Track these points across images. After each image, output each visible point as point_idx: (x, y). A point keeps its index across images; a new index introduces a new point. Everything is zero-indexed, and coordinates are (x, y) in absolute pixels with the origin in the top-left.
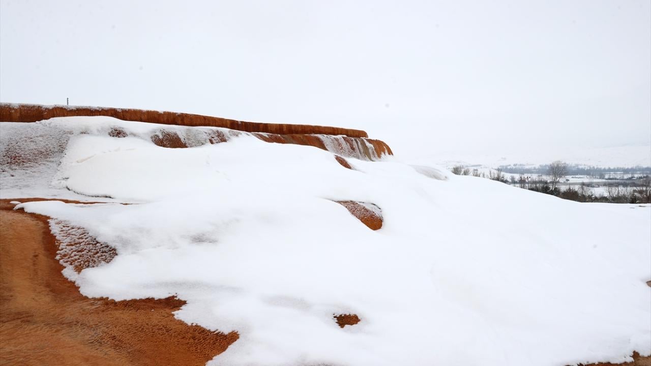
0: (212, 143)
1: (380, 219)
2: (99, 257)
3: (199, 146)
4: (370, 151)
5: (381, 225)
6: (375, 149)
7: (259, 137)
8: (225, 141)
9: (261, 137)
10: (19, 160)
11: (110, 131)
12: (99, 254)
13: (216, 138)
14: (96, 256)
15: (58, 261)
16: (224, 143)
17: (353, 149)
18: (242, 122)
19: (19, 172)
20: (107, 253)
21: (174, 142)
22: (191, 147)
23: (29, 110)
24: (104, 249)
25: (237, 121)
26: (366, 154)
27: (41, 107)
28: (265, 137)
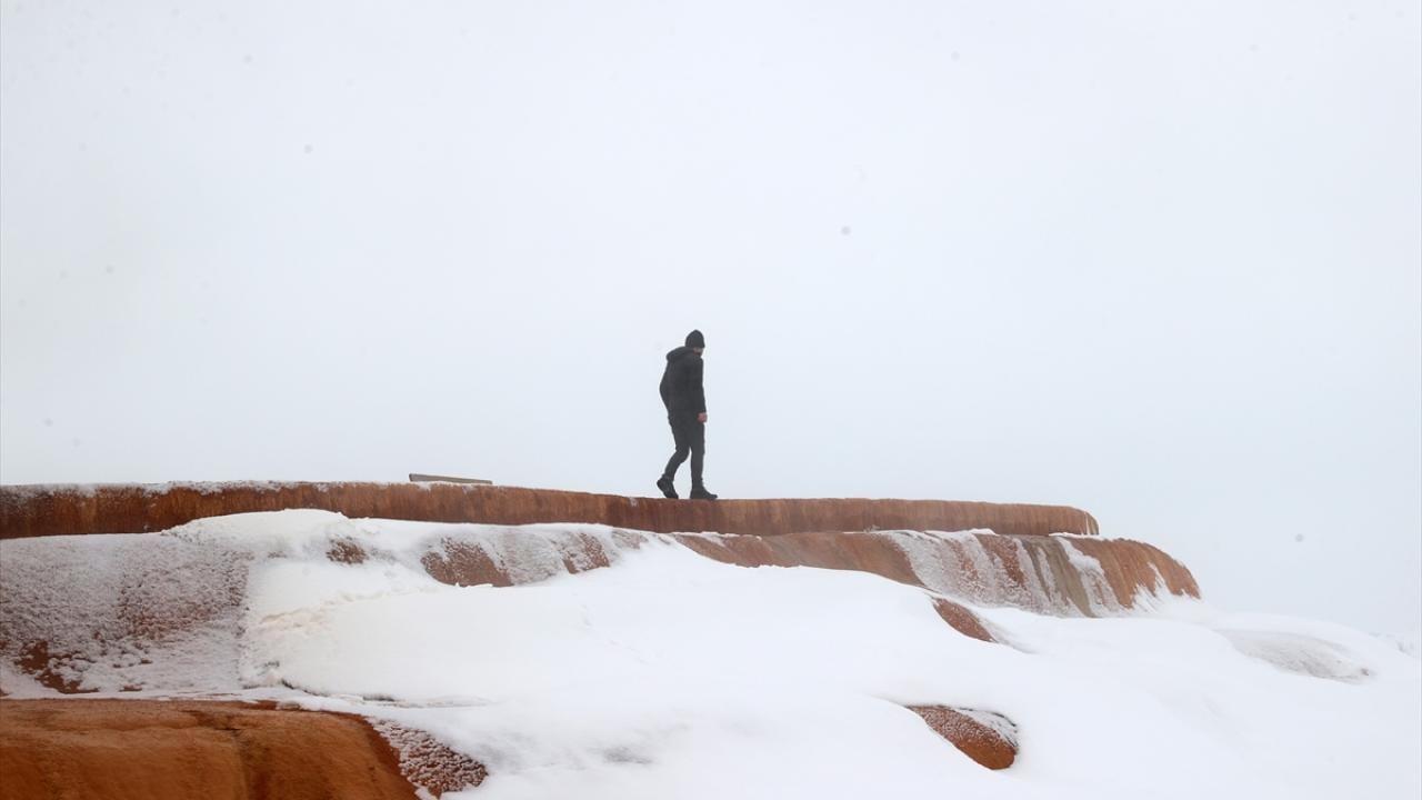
0: (572, 570)
1: (1011, 748)
2: (461, 777)
3: (541, 580)
4: (1087, 583)
5: (1011, 762)
6: (1107, 575)
7: (698, 547)
8: (605, 563)
9: (702, 547)
10: (151, 624)
11: (330, 548)
12: (461, 772)
13: (582, 556)
14: (457, 774)
15: (405, 777)
16: (602, 569)
17: (1016, 575)
18: (640, 500)
20: (472, 771)
21: (476, 571)
22: (521, 583)
23: (117, 499)
24: (467, 765)
25: (627, 499)
26: (1069, 593)
27: (143, 490)
28: (715, 546)
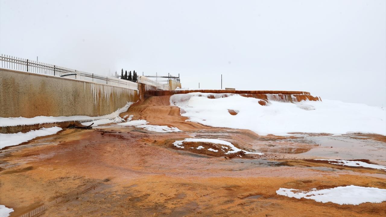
0: (223, 97)
1: (237, 114)
3: (219, 98)
4: (293, 99)
6: (297, 99)
7: (242, 95)
8: (227, 97)
11: (199, 95)
15: (180, 112)
17: (282, 99)
19: (182, 103)
20: (185, 112)
21: (212, 97)
22: (216, 98)
26: (290, 100)
28: (245, 95)
